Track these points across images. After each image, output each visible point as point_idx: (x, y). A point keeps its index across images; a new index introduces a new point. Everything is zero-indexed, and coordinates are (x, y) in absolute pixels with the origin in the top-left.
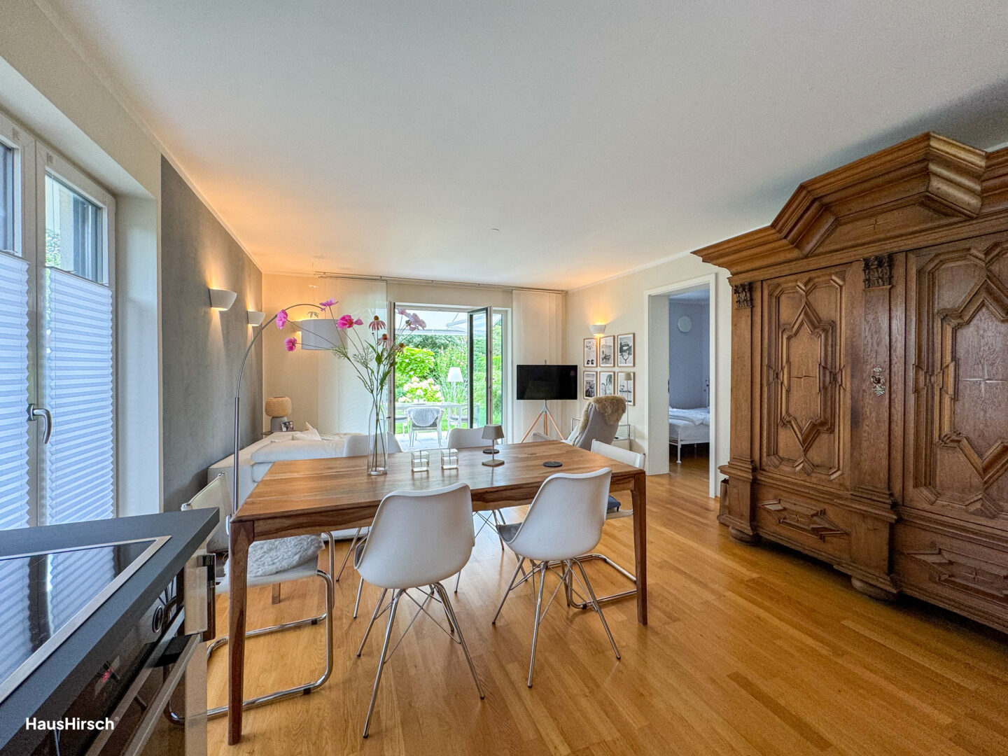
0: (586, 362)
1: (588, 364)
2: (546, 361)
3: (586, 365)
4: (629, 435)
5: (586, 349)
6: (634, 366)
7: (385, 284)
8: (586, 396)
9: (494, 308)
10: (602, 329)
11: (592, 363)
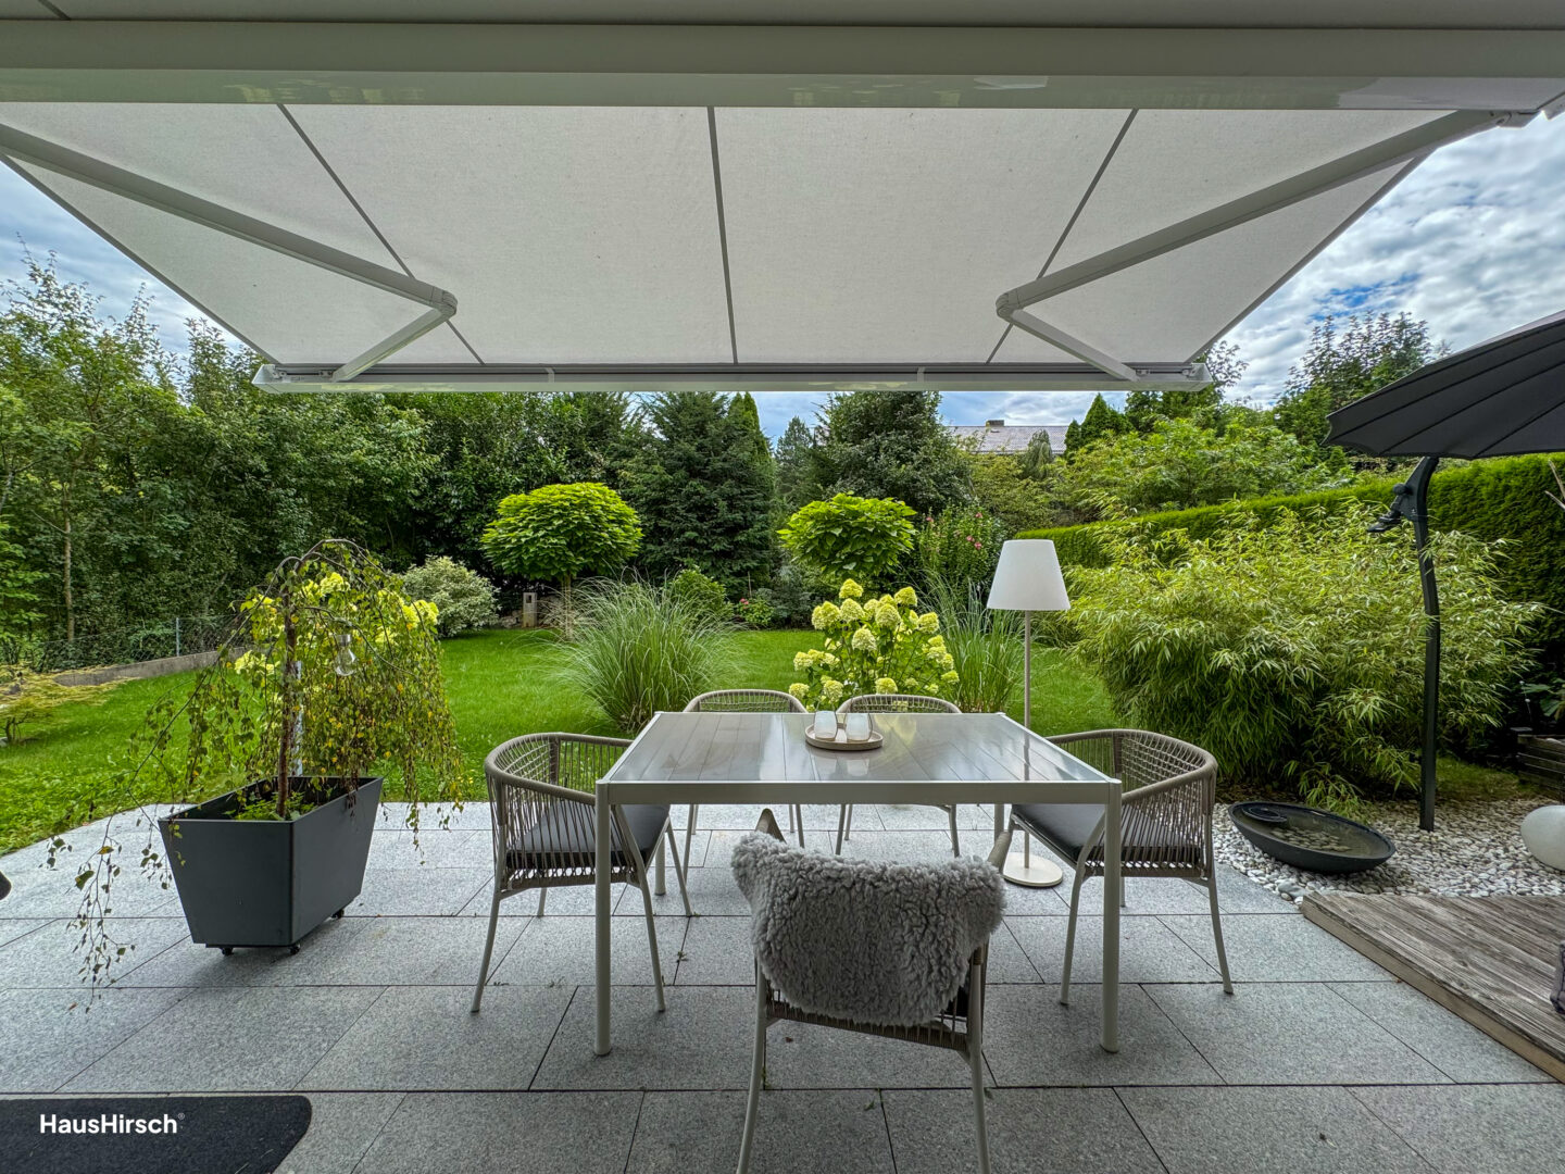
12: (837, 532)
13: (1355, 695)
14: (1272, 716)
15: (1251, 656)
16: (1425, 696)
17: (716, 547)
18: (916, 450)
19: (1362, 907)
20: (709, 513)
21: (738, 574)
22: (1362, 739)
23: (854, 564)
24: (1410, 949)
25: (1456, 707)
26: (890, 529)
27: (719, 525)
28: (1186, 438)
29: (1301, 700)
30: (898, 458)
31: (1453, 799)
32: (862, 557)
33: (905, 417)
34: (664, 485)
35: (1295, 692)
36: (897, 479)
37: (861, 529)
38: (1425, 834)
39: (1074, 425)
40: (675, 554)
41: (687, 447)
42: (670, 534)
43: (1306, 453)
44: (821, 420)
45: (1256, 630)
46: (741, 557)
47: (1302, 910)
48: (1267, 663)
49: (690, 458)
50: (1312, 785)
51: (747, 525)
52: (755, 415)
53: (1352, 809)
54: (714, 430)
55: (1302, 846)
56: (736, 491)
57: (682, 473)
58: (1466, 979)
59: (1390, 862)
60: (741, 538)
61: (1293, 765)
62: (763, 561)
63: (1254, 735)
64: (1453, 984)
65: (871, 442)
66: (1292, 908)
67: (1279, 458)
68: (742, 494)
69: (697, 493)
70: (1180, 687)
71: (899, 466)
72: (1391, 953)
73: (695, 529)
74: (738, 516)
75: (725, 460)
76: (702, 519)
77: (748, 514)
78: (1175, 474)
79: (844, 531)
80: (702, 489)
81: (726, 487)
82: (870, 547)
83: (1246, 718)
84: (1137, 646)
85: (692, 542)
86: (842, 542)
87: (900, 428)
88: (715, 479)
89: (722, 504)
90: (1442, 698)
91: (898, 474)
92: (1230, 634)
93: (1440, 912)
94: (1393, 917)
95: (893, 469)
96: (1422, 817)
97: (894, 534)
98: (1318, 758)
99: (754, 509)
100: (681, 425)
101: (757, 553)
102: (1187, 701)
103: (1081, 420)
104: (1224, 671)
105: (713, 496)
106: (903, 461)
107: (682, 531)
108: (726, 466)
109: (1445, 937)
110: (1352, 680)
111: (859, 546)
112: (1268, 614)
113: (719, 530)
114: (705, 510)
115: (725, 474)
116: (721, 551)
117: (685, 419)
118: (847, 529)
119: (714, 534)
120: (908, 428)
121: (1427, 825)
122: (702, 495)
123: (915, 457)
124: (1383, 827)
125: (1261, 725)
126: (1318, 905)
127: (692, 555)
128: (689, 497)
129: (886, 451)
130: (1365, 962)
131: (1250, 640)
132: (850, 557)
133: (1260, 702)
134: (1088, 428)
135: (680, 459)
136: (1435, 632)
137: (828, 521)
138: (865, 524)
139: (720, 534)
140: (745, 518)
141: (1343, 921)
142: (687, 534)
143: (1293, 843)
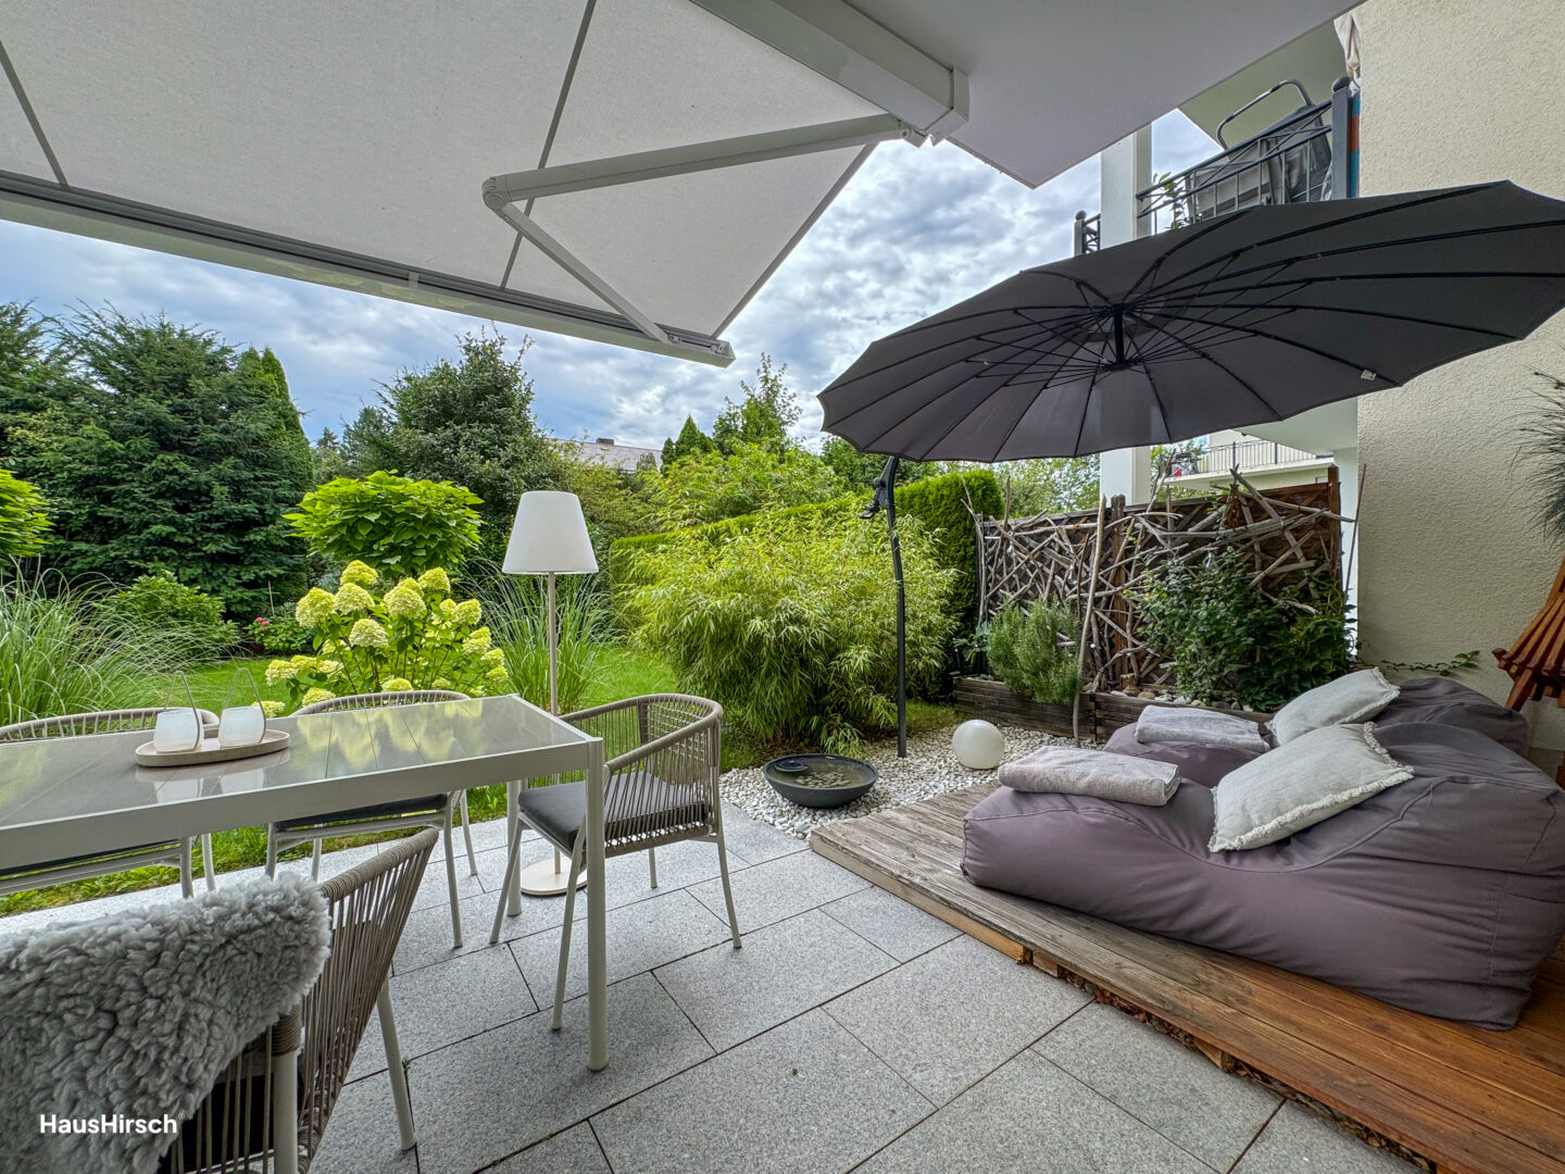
12: (373, 517)
13: (852, 652)
14: (798, 678)
15: (779, 623)
16: (898, 650)
17: (211, 548)
18: (503, 446)
19: (852, 829)
20: (198, 502)
21: (251, 585)
22: (860, 690)
23: (399, 558)
24: (879, 855)
25: (917, 657)
26: (448, 518)
27: (217, 518)
28: (757, 461)
29: (818, 660)
30: (482, 453)
31: (916, 732)
32: (412, 549)
33: (490, 410)
34: (107, 457)
35: (814, 654)
36: (481, 476)
37: (408, 515)
38: (901, 761)
39: (669, 442)
40: (131, 557)
41: (153, 406)
42: (124, 527)
43: (839, 482)
44: (386, 402)
45: (785, 600)
46: (256, 562)
47: (811, 846)
48: (791, 628)
49: (158, 423)
50: (829, 734)
51: (264, 520)
52: (280, 378)
53: (855, 750)
54: (204, 389)
55: (817, 788)
56: (246, 474)
57: (142, 443)
58: (913, 868)
59: (877, 787)
60: (256, 536)
61: (815, 719)
62: (298, 568)
63: (786, 697)
64: (905, 875)
65: (449, 432)
66: (805, 845)
67: (822, 485)
68: (257, 479)
69: (175, 471)
70: (728, 659)
71: (483, 462)
72: (867, 863)
73: (171, 522)
74: (251, 508)
75: (226, 431)
76: (183, 509)
77: (267, 506)
78: (749, 492)
79: (384, 517)
80: (182, 467)
81: (227, 466)
82: (421, 538)
83: (780, 683)
84: (685, 621)
85: (165, 541)
86: (380, 531)
87: (485, 420)
88: (209, 455)
89: (220, 491)
90: (908, 652)
91: (483, 470)
92: (765, 606)
93: (903, 818)
94: (872, 831)
95: (475, 464)
96: (899, 750)
97: (453, 524)
98: (833, 711)
99: (278, 501)
100: (143, 375)
101: (284, 558)
102: (733, 673)
103: (675, 439)
104: (758, 640)
105: (203, 478)
106: (488, 457)
107: (147, 525)
108: (227, 438)
109: (902, 837)
110: (852, 639)
111: (407, 536)
112: (795, 588)
113: (215, 526)
114: (190, 497)
115: (226, 450)
116: (218, 553)
117: (150, 366)
118: (388, 515)
119: (208, 530)
120: (495, 421)
121: (902, 754)
122: (182, 476)
123: (502, 453)
124: (875, 762)
125: (791, 688)
126: (821, 837)
127: (163, 559)
128: (157, 476)
129: (467, 444)
130: (852, 877)
131: (779, 609)
132: (393, 550)
133: (789, 666)
134: (682, 446)
135: (140, 422)
136: (901, 595)
137: (363, 505)
138: (414, 510)
139: (220, 531)
140: (262, 512)
141: (837, 845)
142: (154, 529)
143: (810, 786)
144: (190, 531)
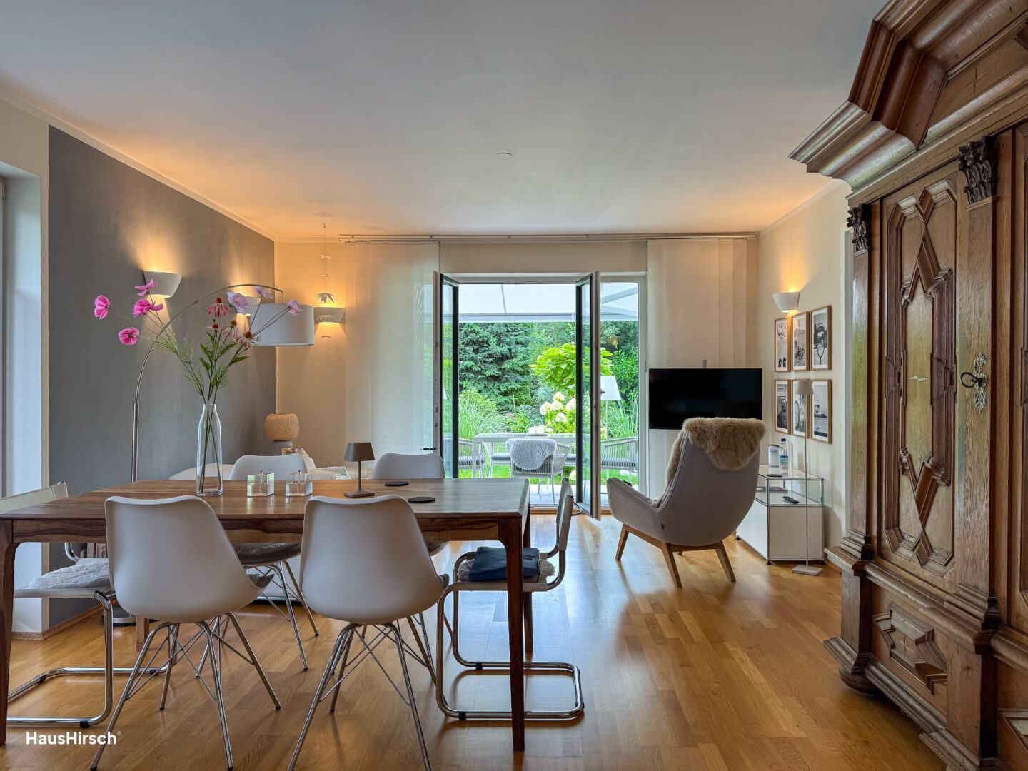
0: (777, 365)
1: (780, 366)
2: (705, 362)
3: (778, 369)
4: (822, 499)
5: (778, 338)
6: (830, 367)
7: (436, 245)
8: (778, 426)
9: (602, 274)
10: (793, 300)
11: (784, 365)
12: (564, 366)
17: (488, 373)
20: (483, 347)
21: (505, 394)
46: (507, 380)
51: (512, 356)
56: (503, 330)
60: (507, 365)
62: (525, 383)
68: (508, 331)
69: (473, 332)
74: (505, 349)
76: (477, 352)
80: (477, 328)
113: (490, 360)
114: (479, 344)
116: (492, 376)
119: (486, 362)
128: (467, 334)
137: (560, 360)
139: (491, 363)
140: (510, 350)
144: (479, 364)
